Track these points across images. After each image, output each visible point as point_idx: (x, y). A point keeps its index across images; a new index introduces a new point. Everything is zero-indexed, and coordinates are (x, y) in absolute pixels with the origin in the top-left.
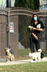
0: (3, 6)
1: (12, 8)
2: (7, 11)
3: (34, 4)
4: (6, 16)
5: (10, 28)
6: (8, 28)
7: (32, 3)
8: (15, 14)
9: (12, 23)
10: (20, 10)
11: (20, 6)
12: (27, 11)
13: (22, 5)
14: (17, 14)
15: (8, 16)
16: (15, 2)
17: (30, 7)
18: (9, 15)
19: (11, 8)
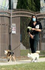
0: (6, 8)
1: (15, 10)
2: (10, 13)
3: (35, 6)
4: (9, 17)
5: (12, 30)
6: (10, 29)
7: (33, 5)
8: (17, 16)
9: (14, 25)
10: (22, 12)
11: (22, 8)
12: (29, 13)
14: (19, 16)
15: (10, 18)
16: (18, 4)
17: (32, 9)
18: (11, 16)
19: (13, 9)
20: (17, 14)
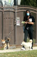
0: (11, 4)
1: (19, 6)
2: (15, 8)
3: (36, 2)
4: (14, 12)
5: (17, 22)
6: (15, 22)
7: (34, 2)
8: (21, 11)
9: (19, 18)
10: (25, 8)
11: (25, 4)
13: (27, 4)
15: (15, 12)
16: (21, 1)
17: (33, 5)
18: (16, 11)
20: (20, 9)
